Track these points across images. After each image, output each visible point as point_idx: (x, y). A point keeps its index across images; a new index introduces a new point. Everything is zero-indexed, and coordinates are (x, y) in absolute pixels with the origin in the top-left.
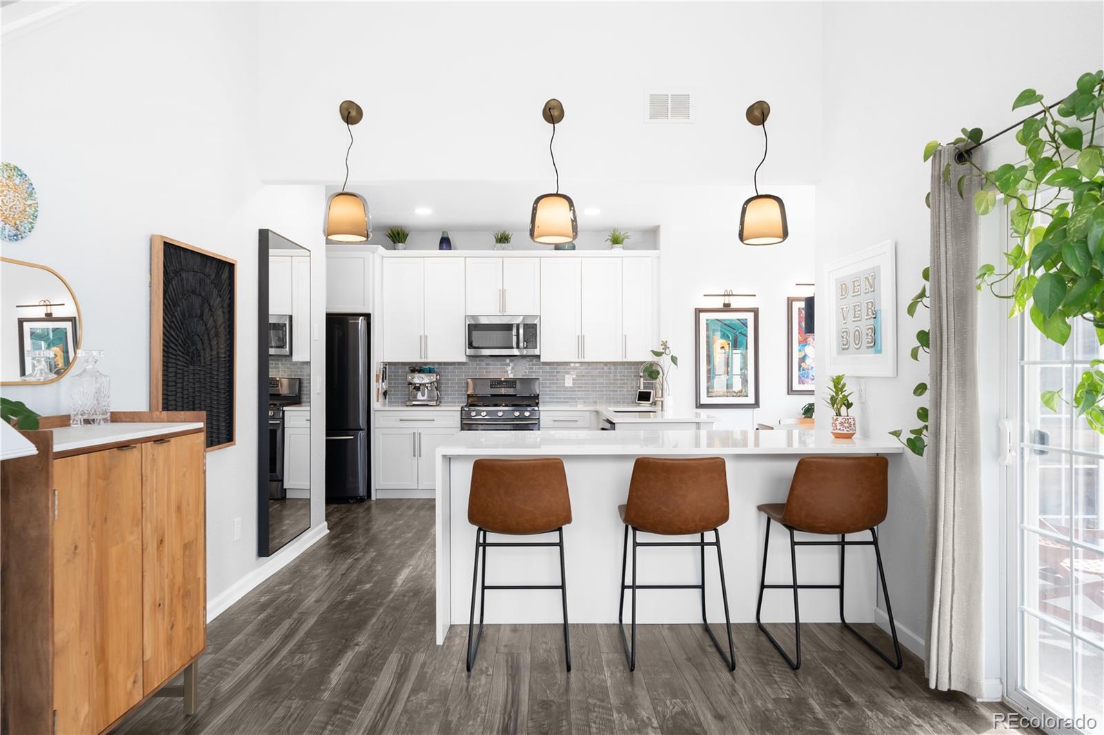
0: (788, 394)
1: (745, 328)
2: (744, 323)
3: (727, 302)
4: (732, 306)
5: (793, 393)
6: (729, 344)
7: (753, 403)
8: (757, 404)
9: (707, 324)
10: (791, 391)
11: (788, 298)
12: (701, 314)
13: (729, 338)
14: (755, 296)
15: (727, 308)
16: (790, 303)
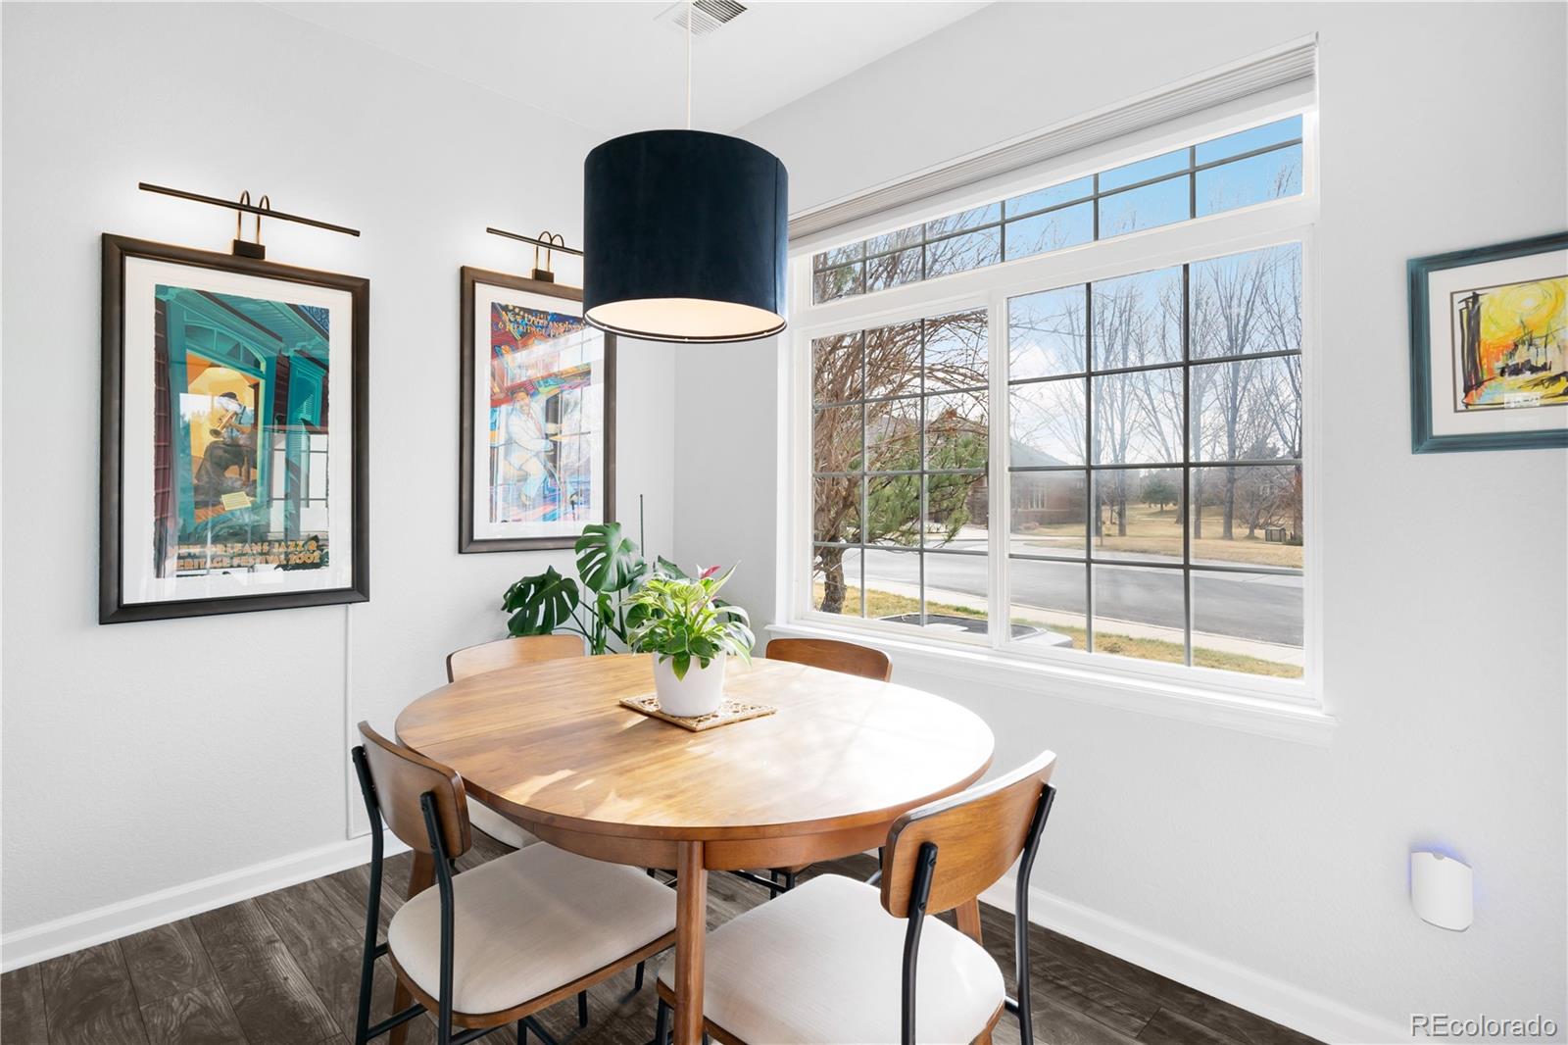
0: (460, 551)
1: (319, 338)
2: (317, 320)
3: (248, 237)
4: (268, 258)
5: (473, 548)
6: (256, 387)
7: (348, 584)
8: (360, 588)
9: (160, 305)
10: (467, 541)
11: (463, 270)
12: (132, 264)
13: (257, 364)
14: (356, 233)
15: (247, 258)
16: (467, 282)
